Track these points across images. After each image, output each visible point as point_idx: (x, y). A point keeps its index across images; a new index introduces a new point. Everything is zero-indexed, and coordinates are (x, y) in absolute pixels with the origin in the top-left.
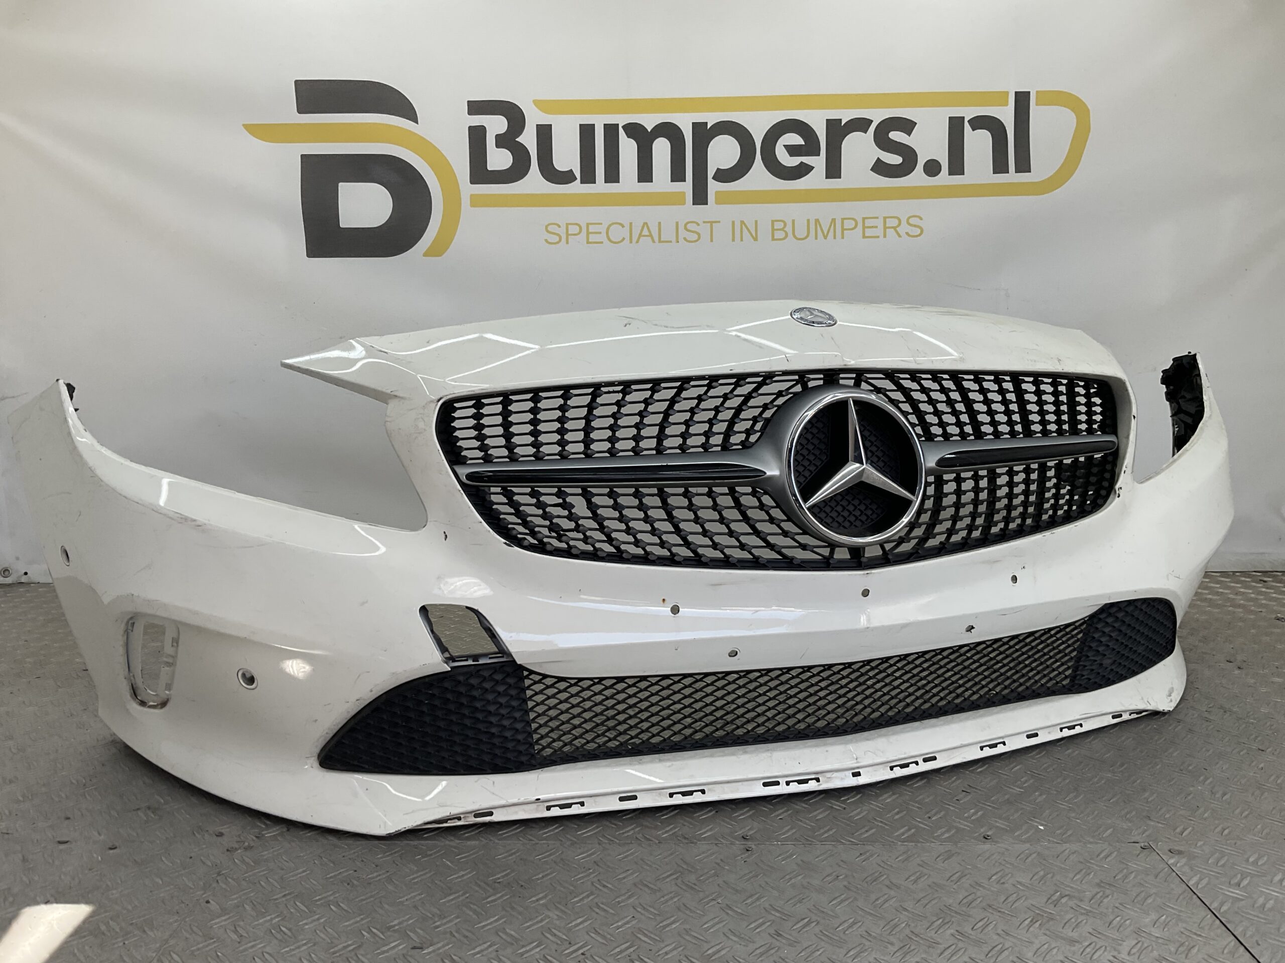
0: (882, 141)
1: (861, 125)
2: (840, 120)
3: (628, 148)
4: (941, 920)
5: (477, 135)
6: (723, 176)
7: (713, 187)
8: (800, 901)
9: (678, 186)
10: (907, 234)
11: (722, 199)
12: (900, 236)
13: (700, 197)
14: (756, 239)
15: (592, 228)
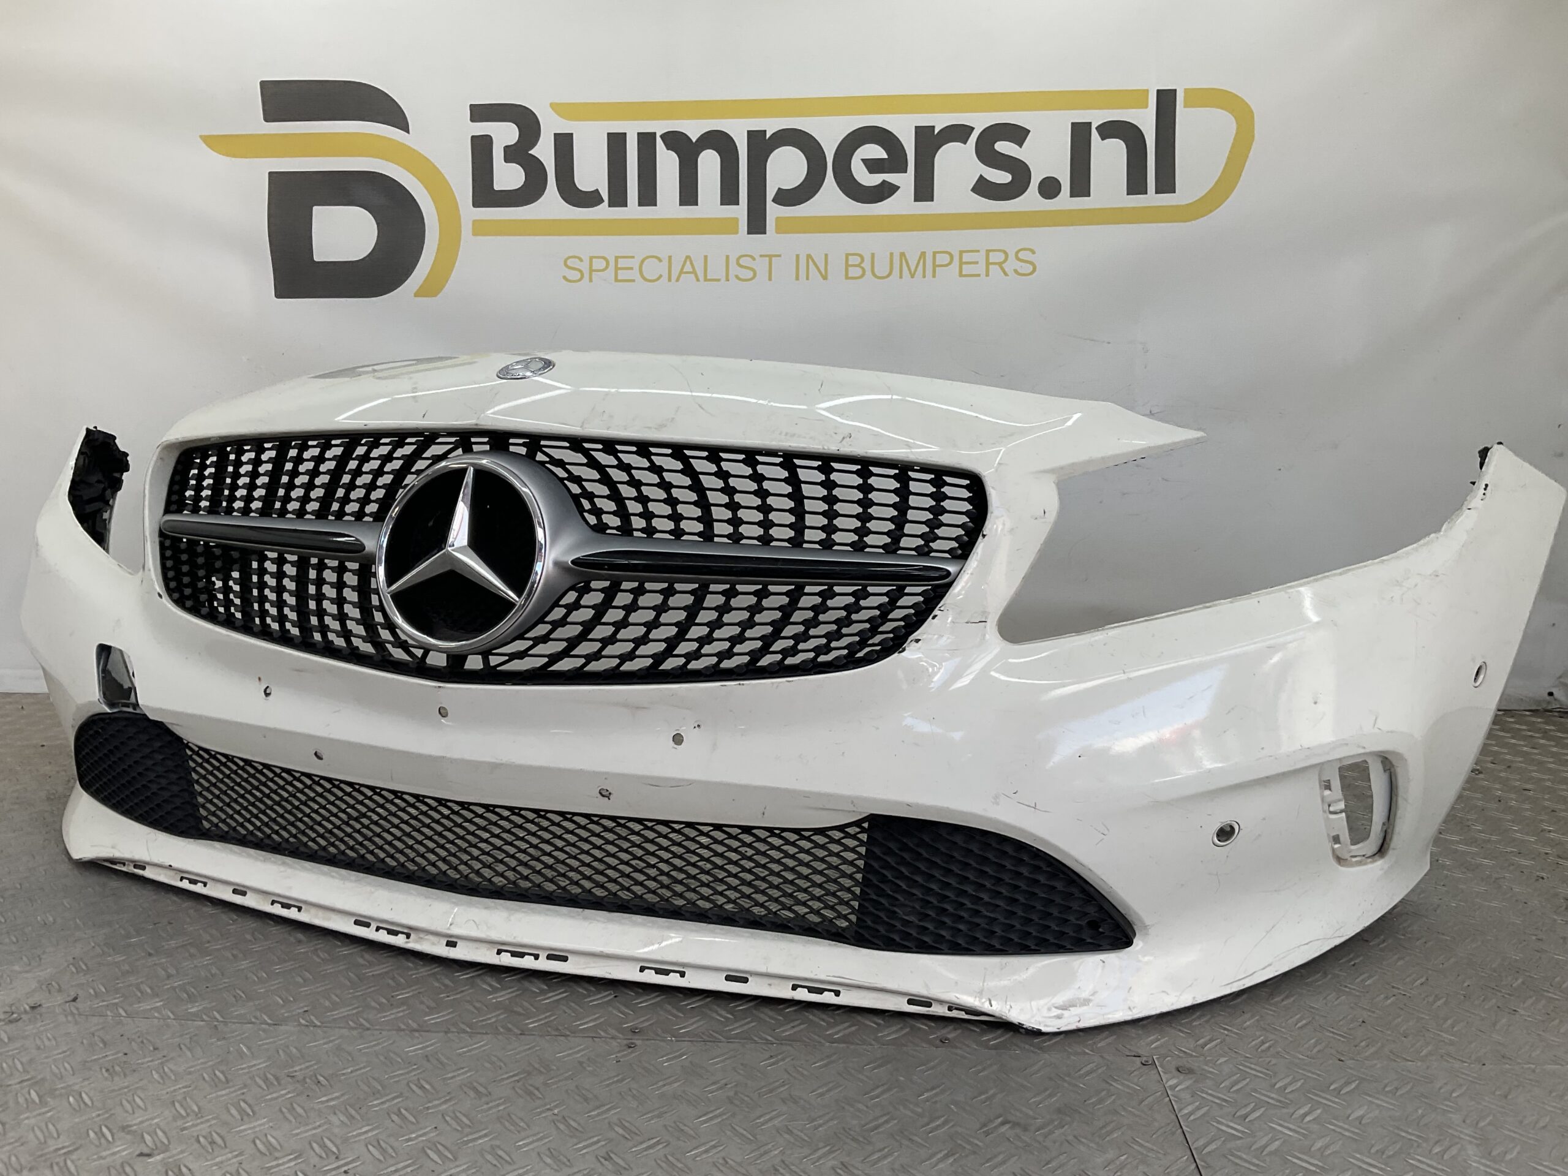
0: (986, 153)
1: (959, 133)
2: (933, 127)
3: (667, 163)
4: (828, 1148)
5: (481, 147)
6: (786, 198)
7: (773, 211)
8: (659, 1116)
9: (730, 211)
10: (1016, 271)
11: (784, 226)
12: (1006, 274)
13: (757, 224)
14: (825, 278)
15: (622, 263)
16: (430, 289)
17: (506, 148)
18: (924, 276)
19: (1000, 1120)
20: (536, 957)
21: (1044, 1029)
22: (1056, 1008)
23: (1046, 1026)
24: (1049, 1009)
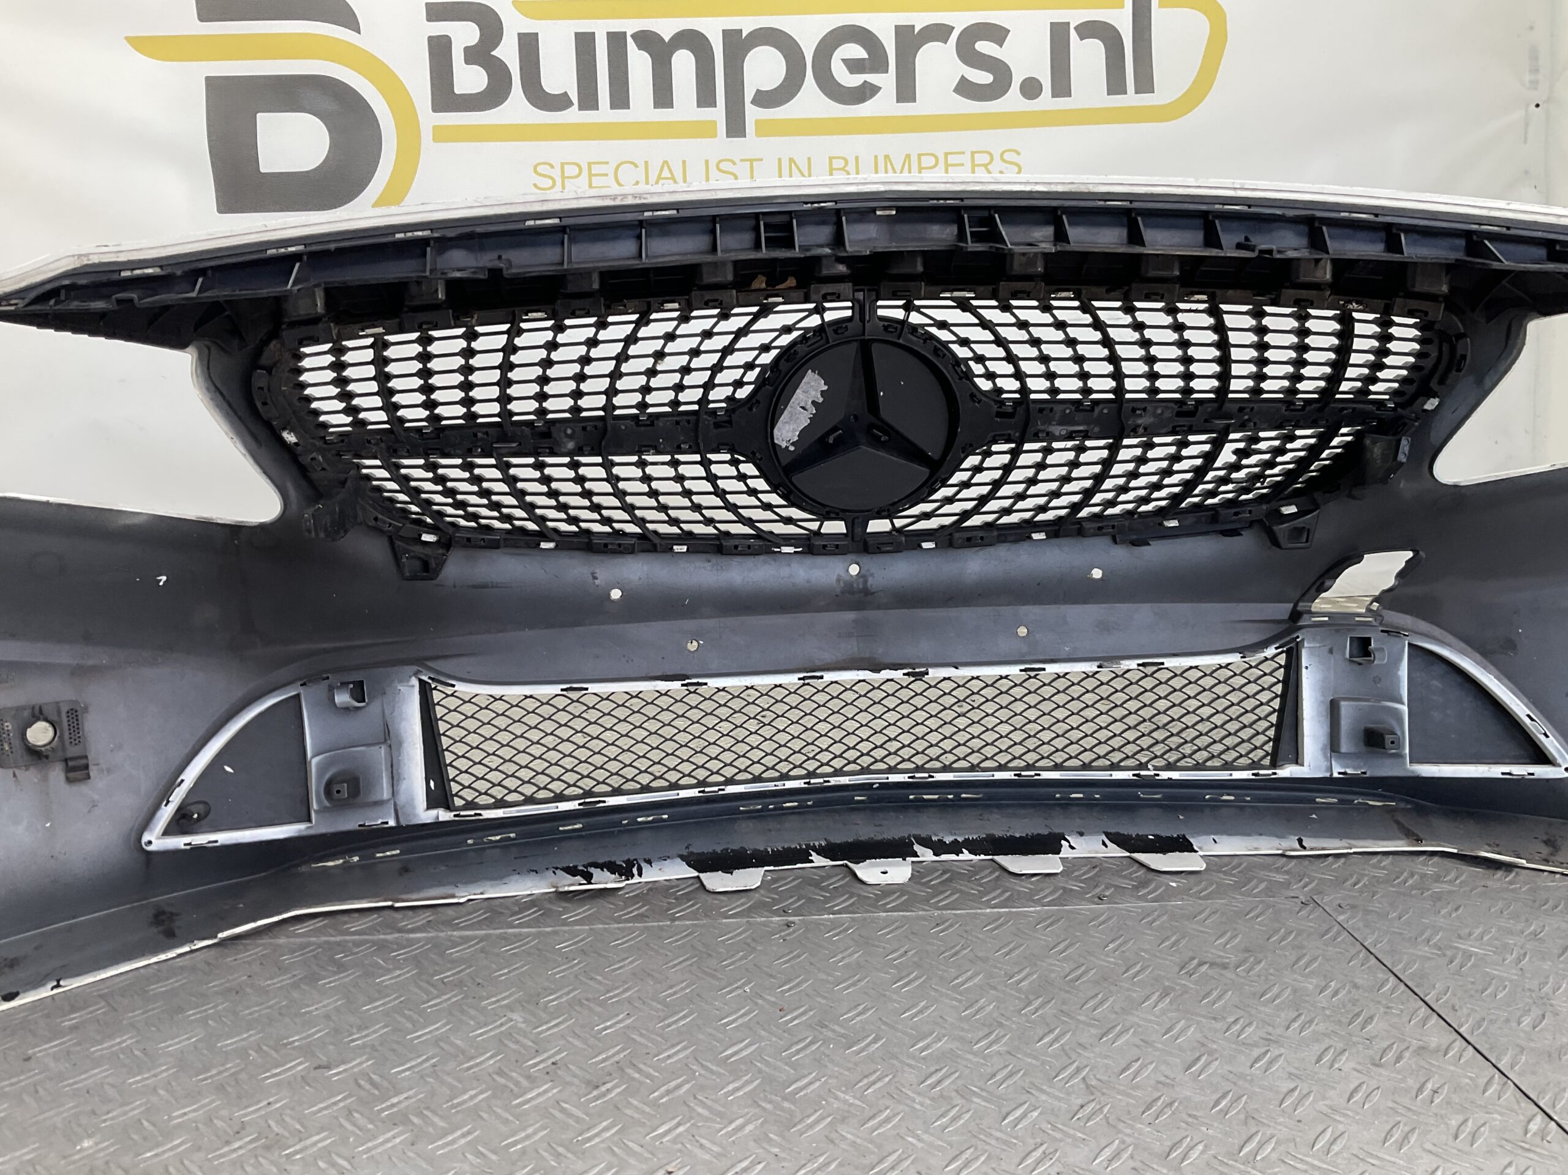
15: (596, 169)
17: (466, 49)
19: (1196, 961)
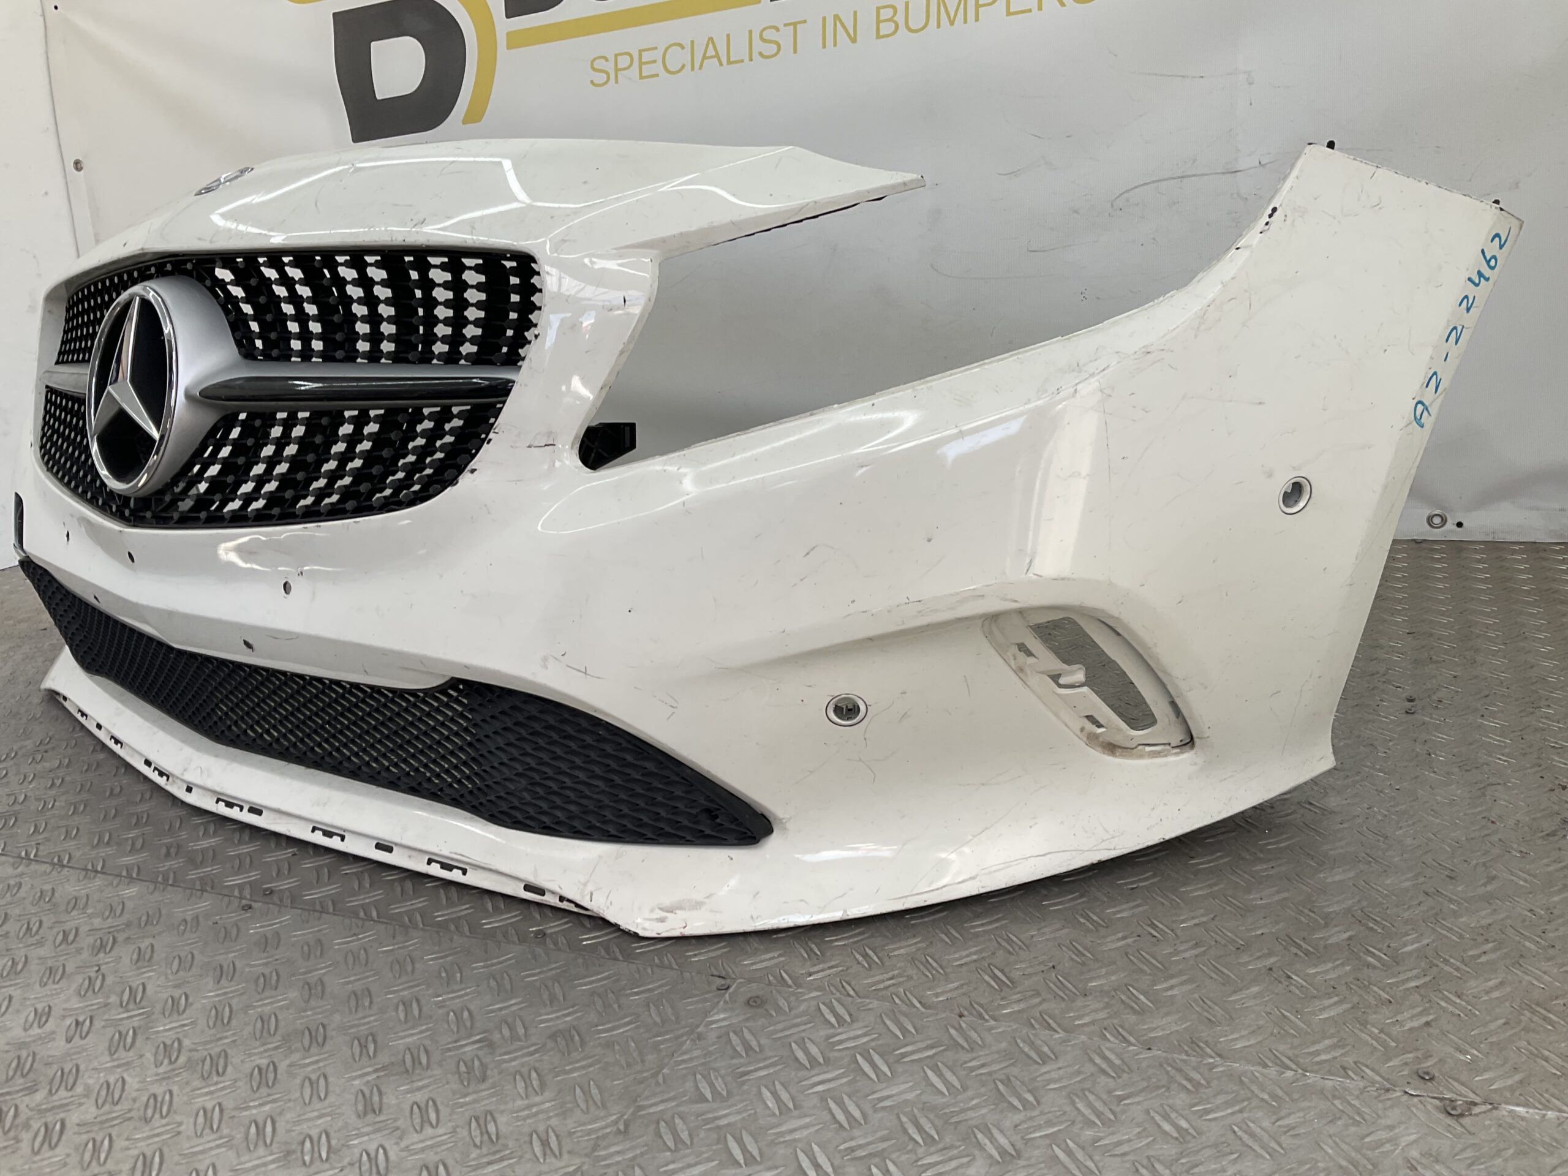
14: (854, 41)
15: (646, 57)
16: (474, 115)
18: (965, 22)
20: (242, 808)
21: (642, 933)
22: (661, 909)
23: (644, 929)
24: (652, 911)
